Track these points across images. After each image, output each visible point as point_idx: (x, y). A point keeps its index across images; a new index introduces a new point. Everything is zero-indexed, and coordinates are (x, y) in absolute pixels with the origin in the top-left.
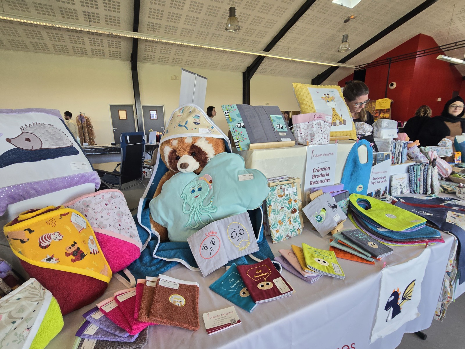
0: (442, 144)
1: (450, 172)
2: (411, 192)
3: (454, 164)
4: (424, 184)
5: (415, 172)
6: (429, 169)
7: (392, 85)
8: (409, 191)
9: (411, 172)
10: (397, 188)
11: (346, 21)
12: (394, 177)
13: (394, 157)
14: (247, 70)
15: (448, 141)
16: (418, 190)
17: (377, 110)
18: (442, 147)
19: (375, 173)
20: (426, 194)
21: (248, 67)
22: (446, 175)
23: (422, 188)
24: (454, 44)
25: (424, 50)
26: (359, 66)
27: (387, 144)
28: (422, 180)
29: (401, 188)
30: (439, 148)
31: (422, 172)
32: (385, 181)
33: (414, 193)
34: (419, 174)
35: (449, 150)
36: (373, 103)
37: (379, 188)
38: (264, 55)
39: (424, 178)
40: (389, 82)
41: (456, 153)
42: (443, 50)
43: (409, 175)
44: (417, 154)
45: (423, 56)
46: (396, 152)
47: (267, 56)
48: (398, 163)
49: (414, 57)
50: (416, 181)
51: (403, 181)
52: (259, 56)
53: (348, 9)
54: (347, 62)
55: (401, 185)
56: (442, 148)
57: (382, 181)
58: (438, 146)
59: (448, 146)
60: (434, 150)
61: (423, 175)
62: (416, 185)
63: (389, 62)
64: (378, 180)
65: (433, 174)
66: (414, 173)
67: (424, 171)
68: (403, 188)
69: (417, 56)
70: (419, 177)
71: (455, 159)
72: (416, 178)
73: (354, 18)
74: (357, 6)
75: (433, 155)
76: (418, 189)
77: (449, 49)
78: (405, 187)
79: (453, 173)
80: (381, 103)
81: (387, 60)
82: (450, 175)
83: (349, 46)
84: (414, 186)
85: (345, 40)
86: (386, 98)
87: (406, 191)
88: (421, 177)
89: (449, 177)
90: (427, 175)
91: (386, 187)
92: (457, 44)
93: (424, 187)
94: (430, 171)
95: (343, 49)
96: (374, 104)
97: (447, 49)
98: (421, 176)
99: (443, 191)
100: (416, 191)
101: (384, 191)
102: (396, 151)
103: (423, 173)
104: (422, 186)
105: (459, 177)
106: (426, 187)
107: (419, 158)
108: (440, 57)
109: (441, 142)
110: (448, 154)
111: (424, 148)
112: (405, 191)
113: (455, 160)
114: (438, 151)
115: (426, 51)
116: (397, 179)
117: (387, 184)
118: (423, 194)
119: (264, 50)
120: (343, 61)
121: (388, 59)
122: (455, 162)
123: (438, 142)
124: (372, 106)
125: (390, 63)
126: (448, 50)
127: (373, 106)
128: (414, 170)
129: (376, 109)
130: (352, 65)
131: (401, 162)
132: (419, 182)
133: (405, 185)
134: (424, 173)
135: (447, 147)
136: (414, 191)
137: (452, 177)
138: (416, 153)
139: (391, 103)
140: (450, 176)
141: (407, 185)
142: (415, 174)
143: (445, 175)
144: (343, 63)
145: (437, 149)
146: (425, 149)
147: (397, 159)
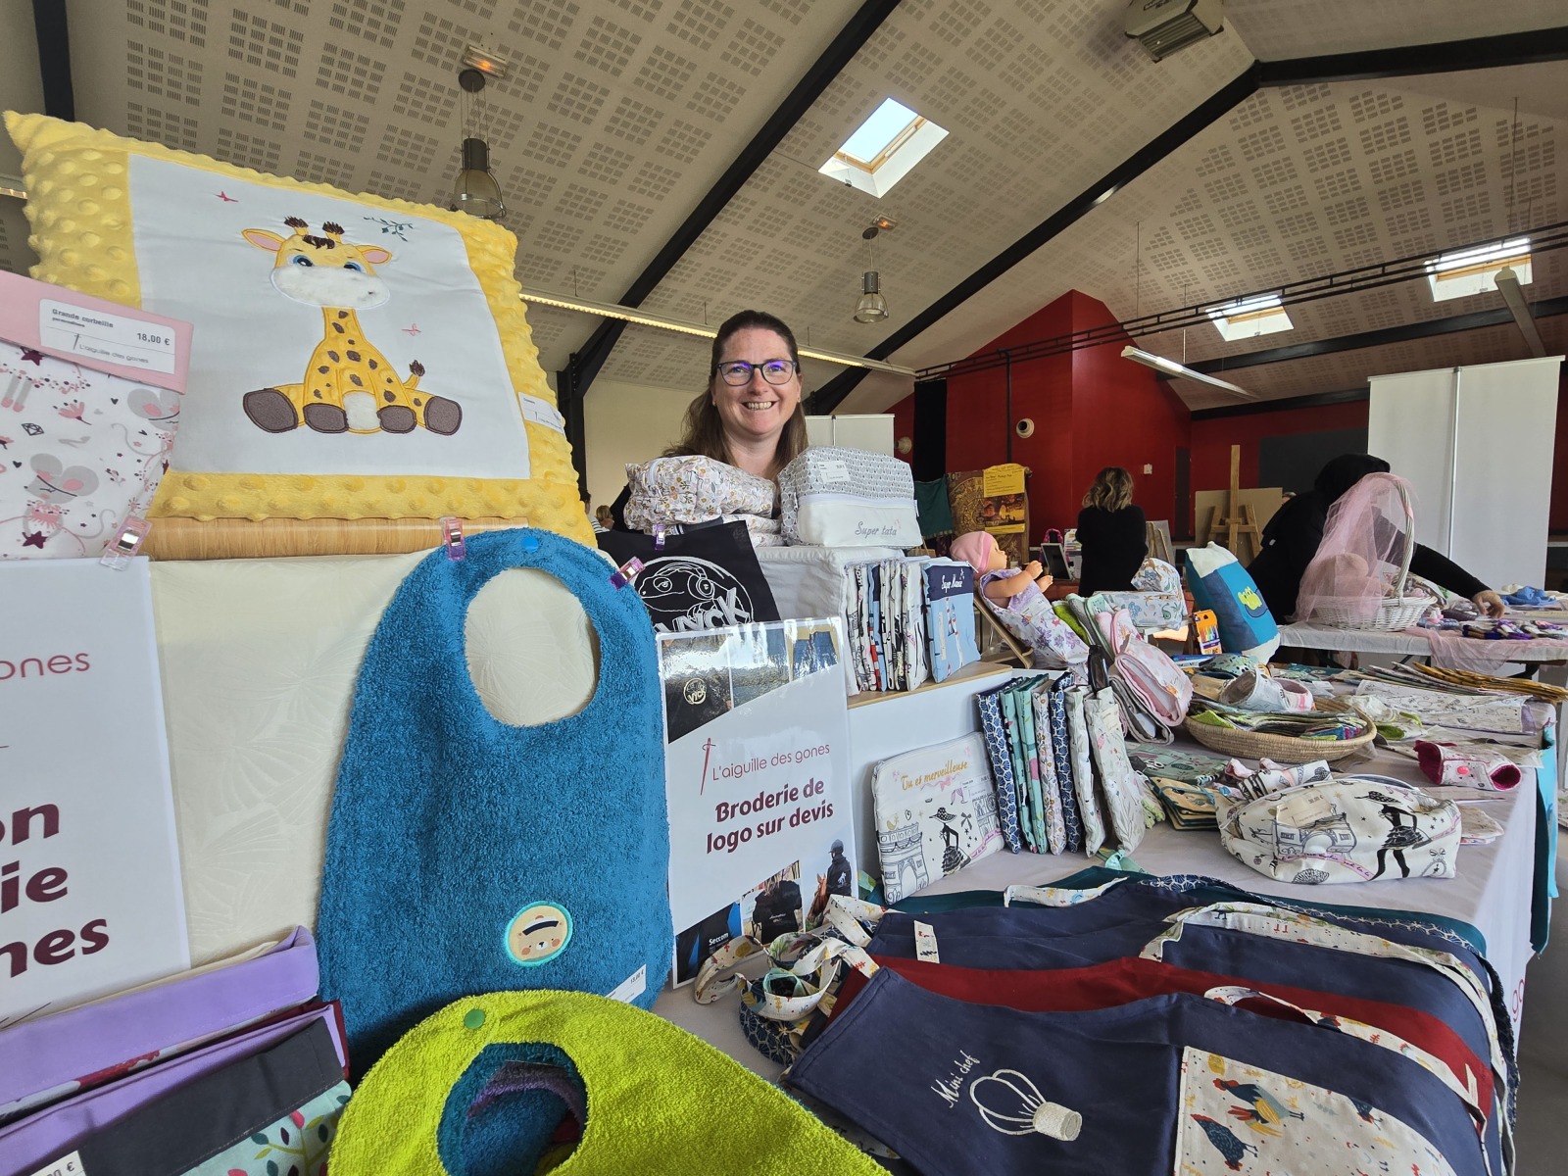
0: (1144, 583)
1: (1183, 703)
2: (1007, 847)
3: (1196, 662)
4: (1062, 794)
5: (1013, 730)
6: (1073, 706)
7: (1024, 426)
8: (997, 842)
9: (991, 729)
10: (916, 840)
11: (870, 233)
12: (882, 777)
13: (878, 649)
14: (572, 363)
15: (1165, 568)
16: (1041, 831)
17: (989, 499)
18: (1148, 594)
19: (735, 772)
20: (1082, 847)
21: (572, 356)
22: (1174, 717)
23: (1058, 820)
24: (1154, 320)
25: (1088, 332)
26: (927, 370)
27: (822, 575)
28: (1049, 770)
29: (947, 830)
30: (1139, 598)
31: (1044, 724)
32: (827, 811)
33: (1026, 845)
34: (1031, 740)
35: (1172, 604)
36: (976, 479)
37: (786, 864)
38: (622, 316)
39: (1057, 758)
40: (1013, 422)
41: (1200, 614)
42: (1130, 333)
43: (986, 744)
44: (1042, 626)
45: (1088, 346)
46: (887, 621)
47: (632, 319)
48: (904, 686)
49: (1066, 348)
50: (1021, 780)
51: (955, 785)
52: (609, 319)
53: (870, 199)
54: (889, 358)
55: (942, 814)
56: (1147, 599)
57: (799, 818)
58: (1133, 589)
59: (1167, 588)
60: (1123, 607)
61: (1048, 742)
62: (1029, 803)
63: (1005, 361)
64: (767, 815)
65: (1096, 731)
66: (1007, 736)
67: (1053, 723)
68: (960, 831)
69: (1074, 346)
70: (1032, 754)
71: (1200, 639)
72: (1019, 763)
73: (888, 228)
74: (892, 193)
75: (1117, 629)
76: (1039, 824)
77: (1145, 330)
78: (973, 820)
79: (1197, 706)
80: (998, 479)
81: (997, 356)
82: (1189, 714)
83: (885, 305)
84: (1018, 810)
85: (871, 287)
86: (1009, 461)
87: (980, 842)
88: (1042, 757)
89: (1184, 723)
90: (1068, 739)
91: (838, 850)
92: (1162, 319)
93: (1064, 812)
94: (1078, 721)
95: (868, 311)
96: (979, 483)
97: (1140, 331)
98: (1041, 747)
99: (1161, 816)
100: (1030, 838)
101: (824, 874)
102: (886, 614)
103: (1046, 732)
104: (1057, 806)
105: (1222, 725)
106: (1078, 811)
107: (1052, 644)
108: (1128, 351)
109: (1141, 572)
110: (1172, 619)
111: (1083, 599)
112: (975, 846)
113: (1202, 645)
114: (1135, 610)
115: (1092, 335)
116: (912, 778)
117: (845, 828)
118: (1068, 847)
119: (623, 302)
120: (880, 353)
121: (999, 353)
122: (1203, 651)
123: (1132, 576)
124: (973, 486)
125: (1008, 364)
126: (1143, 334)
127: (977, 487)
128: (1003, 717)
129: (985, 496)
130: (907, 363)
131: (930, 678)
132: (1036, 784)
133: (970, 809)
134: (1052, 731)
135: (1166, 593)
136: (1021, 835)
137: (1197, 723)
138: (1035, 622)
139: (1027, 476)
140: (1191, 722)
141: (983, 803)
142: (1014, 740)
143: (1170, 717)
144: (880, 360)
145: (1130, 600)
146: (1085, 604)
147: (894, 662)
